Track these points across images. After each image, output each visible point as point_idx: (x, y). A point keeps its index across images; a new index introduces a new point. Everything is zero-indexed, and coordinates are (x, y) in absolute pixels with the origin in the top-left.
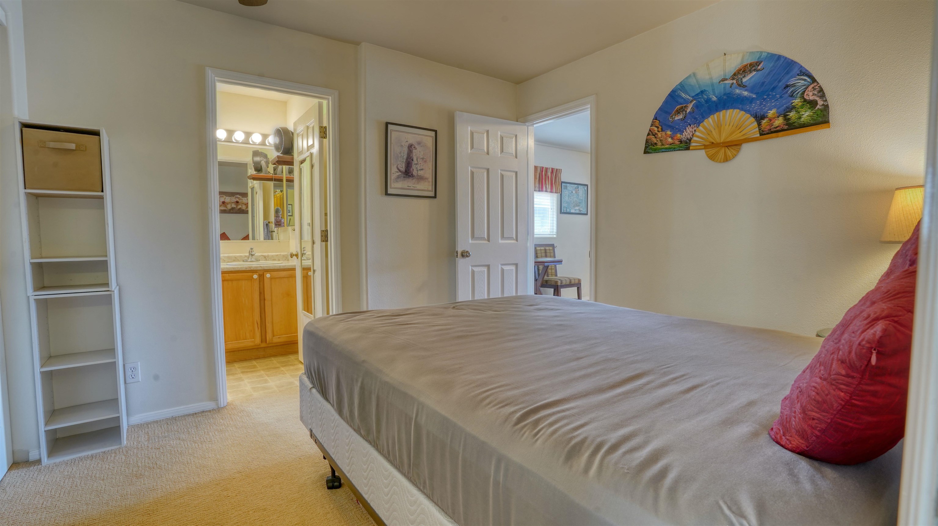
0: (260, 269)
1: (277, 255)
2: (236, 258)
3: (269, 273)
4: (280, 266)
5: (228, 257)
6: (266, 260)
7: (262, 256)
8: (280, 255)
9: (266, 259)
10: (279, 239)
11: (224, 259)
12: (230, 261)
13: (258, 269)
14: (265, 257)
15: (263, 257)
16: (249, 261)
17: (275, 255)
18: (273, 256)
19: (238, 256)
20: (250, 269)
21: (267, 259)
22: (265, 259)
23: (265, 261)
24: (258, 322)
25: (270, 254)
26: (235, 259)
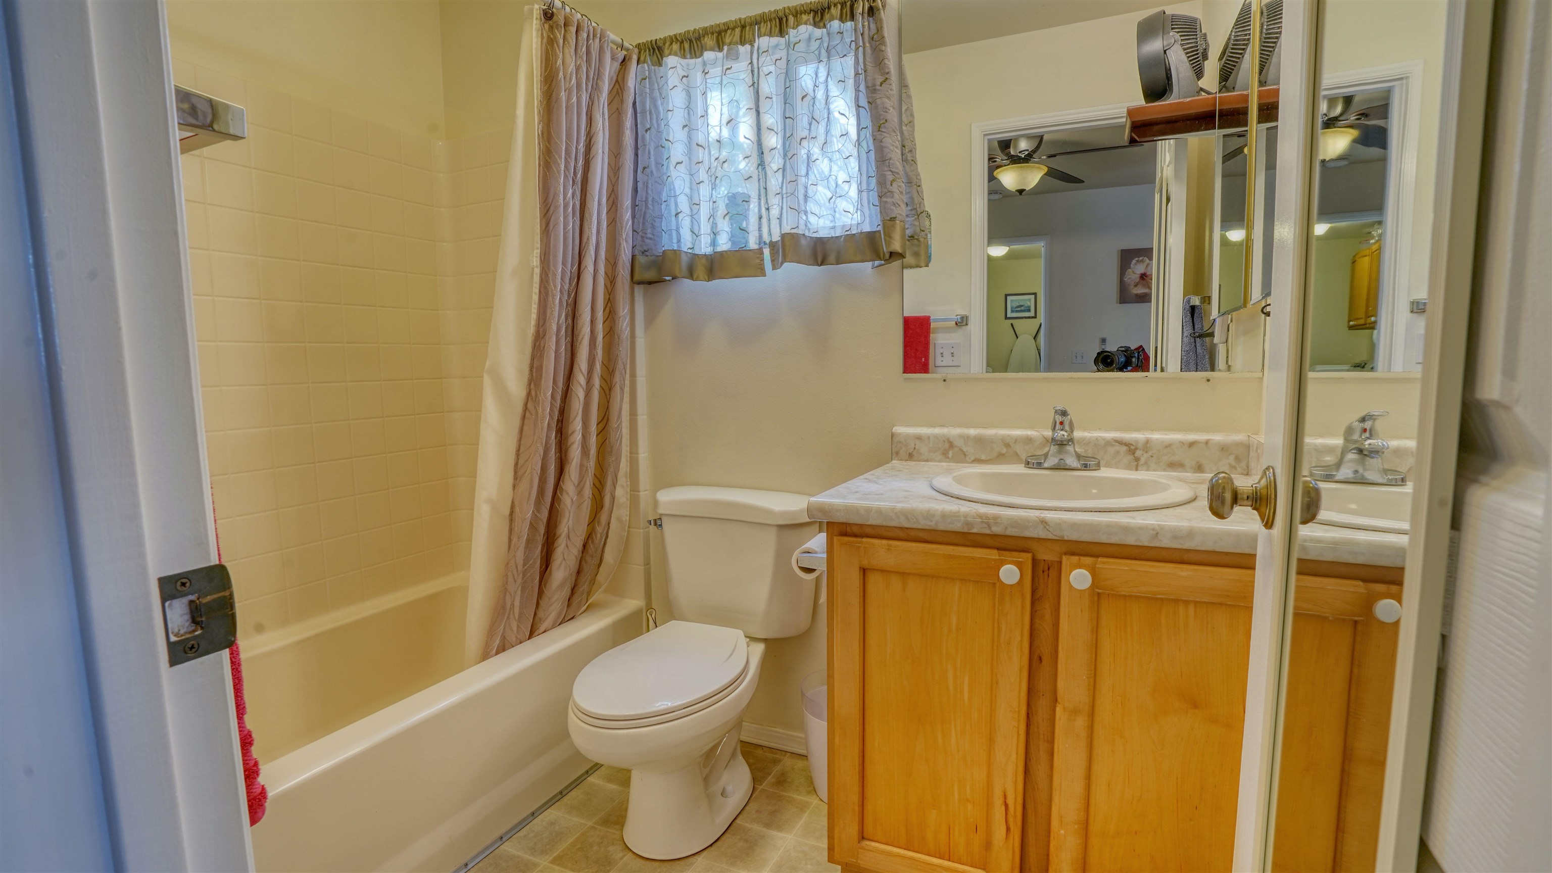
0: (1040, 533)
1: (1192, 444)
2: (1007, 446)
3: (1088, 560)
4: (1156, 533)
5: (980, 441)
6: (1136, 464)
7: (1120, 442)
8: (1207, 442)
9: (1137, 460)
10: (1229, 368)
11: (964, 449)
12: (983, 457)
13: (1028, 534)
14: (1131, 448)
15: (1124, 449)
16: (1046, 465)
17: (1182, 443)
18: (1169, 446)
19: (1017, 440)
20: (987, 531)
21: (1143, 460)
22: (1130, 457)
23: (1128, 468)
24: (1010, 802)
25: (1156, 436)
26: (1004, 451)
